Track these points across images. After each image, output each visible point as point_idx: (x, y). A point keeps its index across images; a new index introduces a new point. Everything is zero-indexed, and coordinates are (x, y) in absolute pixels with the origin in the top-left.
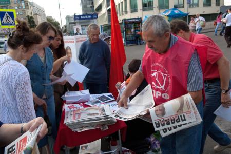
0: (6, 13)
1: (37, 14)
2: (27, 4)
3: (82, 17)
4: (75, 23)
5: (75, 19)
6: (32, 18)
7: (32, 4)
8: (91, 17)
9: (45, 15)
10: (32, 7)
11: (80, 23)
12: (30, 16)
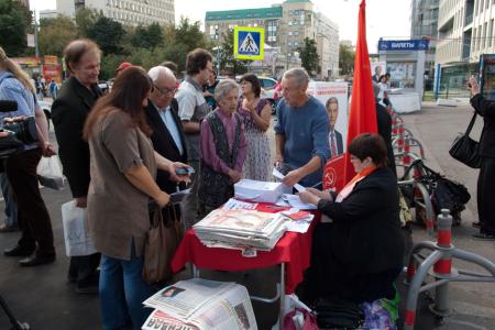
0: (249, 35)
1: (323, 36)
2: (310, 16)
3: (393, 45)
4: (377, 56)
5: (380, 48)
6: (312, 42)
7: (317, 17)
8: (412, 46)
9: (337, 37)
10: (317, 24)
11: (388, 56)
12: (311, 38)
